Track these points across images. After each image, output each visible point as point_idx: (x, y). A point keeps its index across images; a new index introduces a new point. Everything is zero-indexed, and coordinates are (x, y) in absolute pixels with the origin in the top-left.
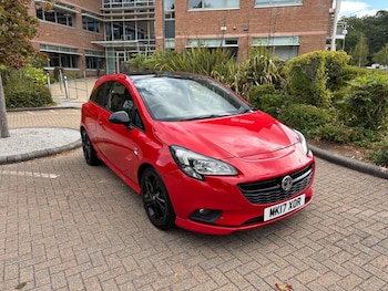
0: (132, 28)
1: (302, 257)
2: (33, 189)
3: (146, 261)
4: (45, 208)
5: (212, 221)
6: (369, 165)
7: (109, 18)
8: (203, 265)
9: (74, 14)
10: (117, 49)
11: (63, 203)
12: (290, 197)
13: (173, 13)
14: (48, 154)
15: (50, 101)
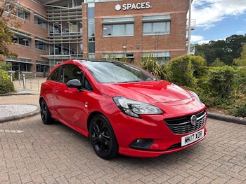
0: (67, 48)
1: (210, 170)
2: (6, 140)
3: (100, 180)
4: (16, 151)
5: (146, 147)
6: (231, 117)
7: (53, 42)
8: (143, 180)
9: (30, 39)
10: (57, 60)
11: (29, 147)
12: (195, 130)
13: (94, 38)
14: (15, 119)
15: (12, 90)
